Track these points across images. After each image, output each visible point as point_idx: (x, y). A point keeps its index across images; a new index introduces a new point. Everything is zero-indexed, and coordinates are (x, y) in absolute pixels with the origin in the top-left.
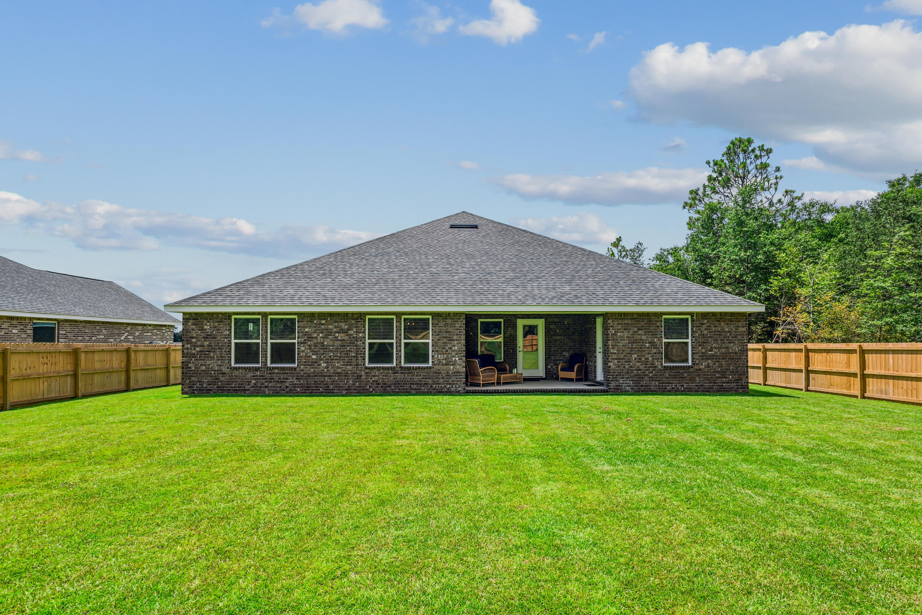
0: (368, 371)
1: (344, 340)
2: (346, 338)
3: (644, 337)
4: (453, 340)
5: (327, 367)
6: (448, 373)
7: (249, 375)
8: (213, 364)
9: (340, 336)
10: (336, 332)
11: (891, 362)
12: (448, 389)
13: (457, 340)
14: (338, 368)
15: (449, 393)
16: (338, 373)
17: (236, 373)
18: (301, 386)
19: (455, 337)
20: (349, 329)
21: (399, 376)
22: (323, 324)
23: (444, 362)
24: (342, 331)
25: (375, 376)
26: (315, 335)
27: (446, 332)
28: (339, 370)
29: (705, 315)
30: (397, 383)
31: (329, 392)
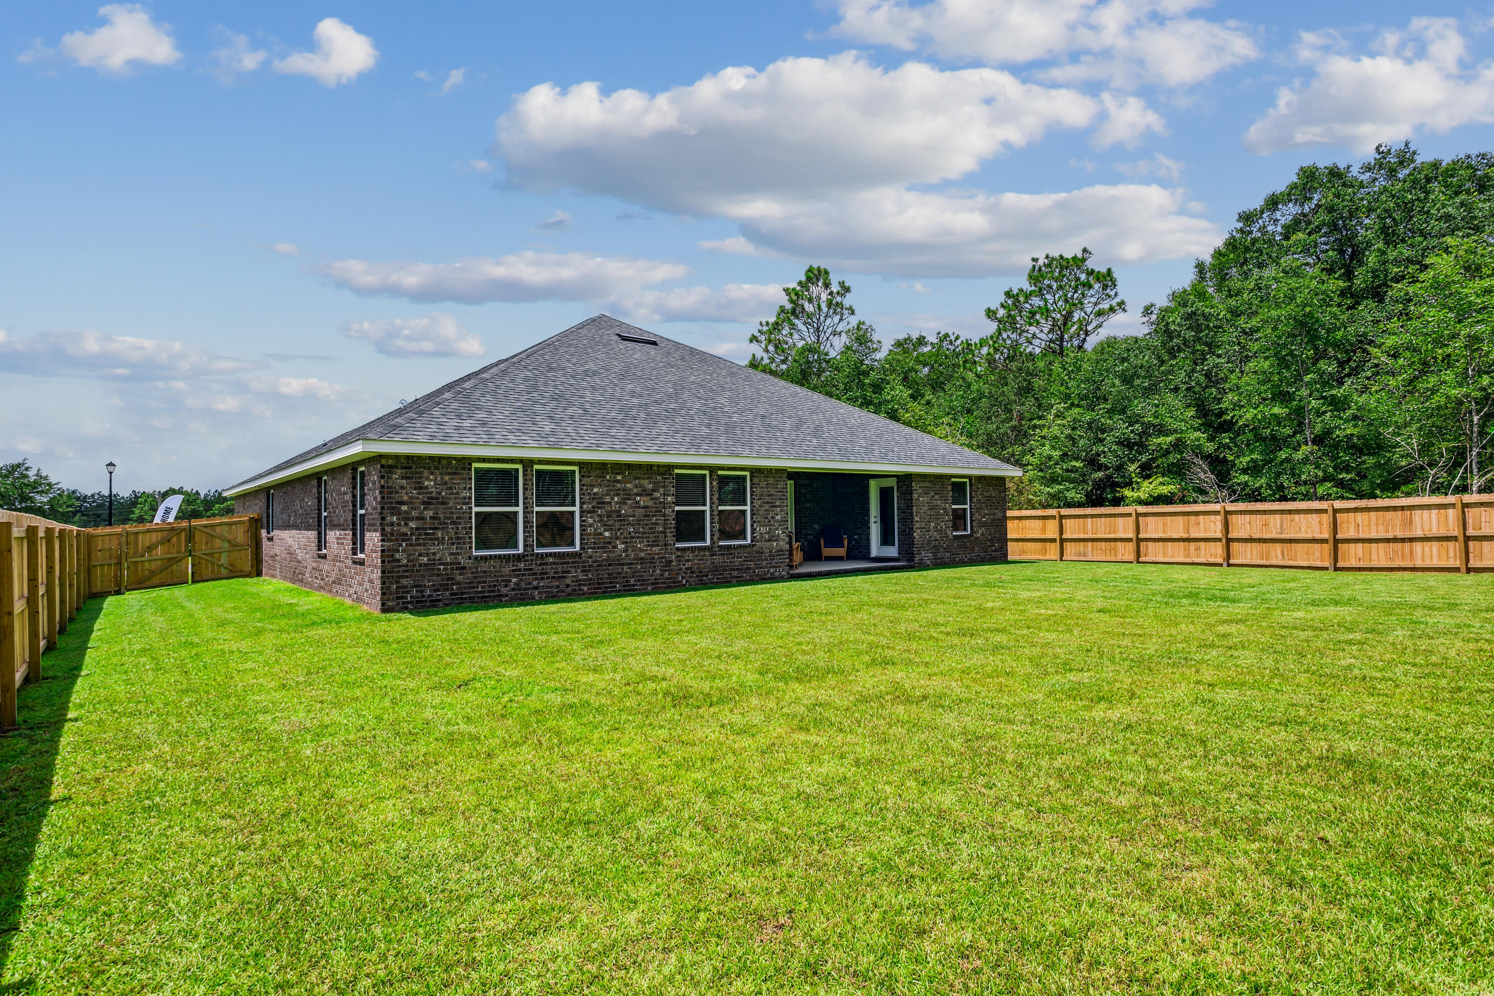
0: (679, 553)
1: (647, 507)
2: (651, 503)
3: (939, 503)
4: (776, 507)
5: (625, 551)
6: (771, 551)
7: (507, 570)
8: (443, 552)
9: (643, 501)
10: (637, 495)
11: (1090, 525)
12: (772, 574)
13: (779, 506)
14: (641, 550)
15: (773, 579)
16: (642, 559)
17: (484, 566)
18: (589, 582)
19: (778, 503)
20: (654, 490)
21: (718, 559)
22: (618, 481)
23: (767, 536)
24: (645, 493)
25: (688, 561)
26: (608, 499)
27: (769, 495)
28: (642, 555)
29: (981, 479)
30: (715, 570)
31: (629, 590)
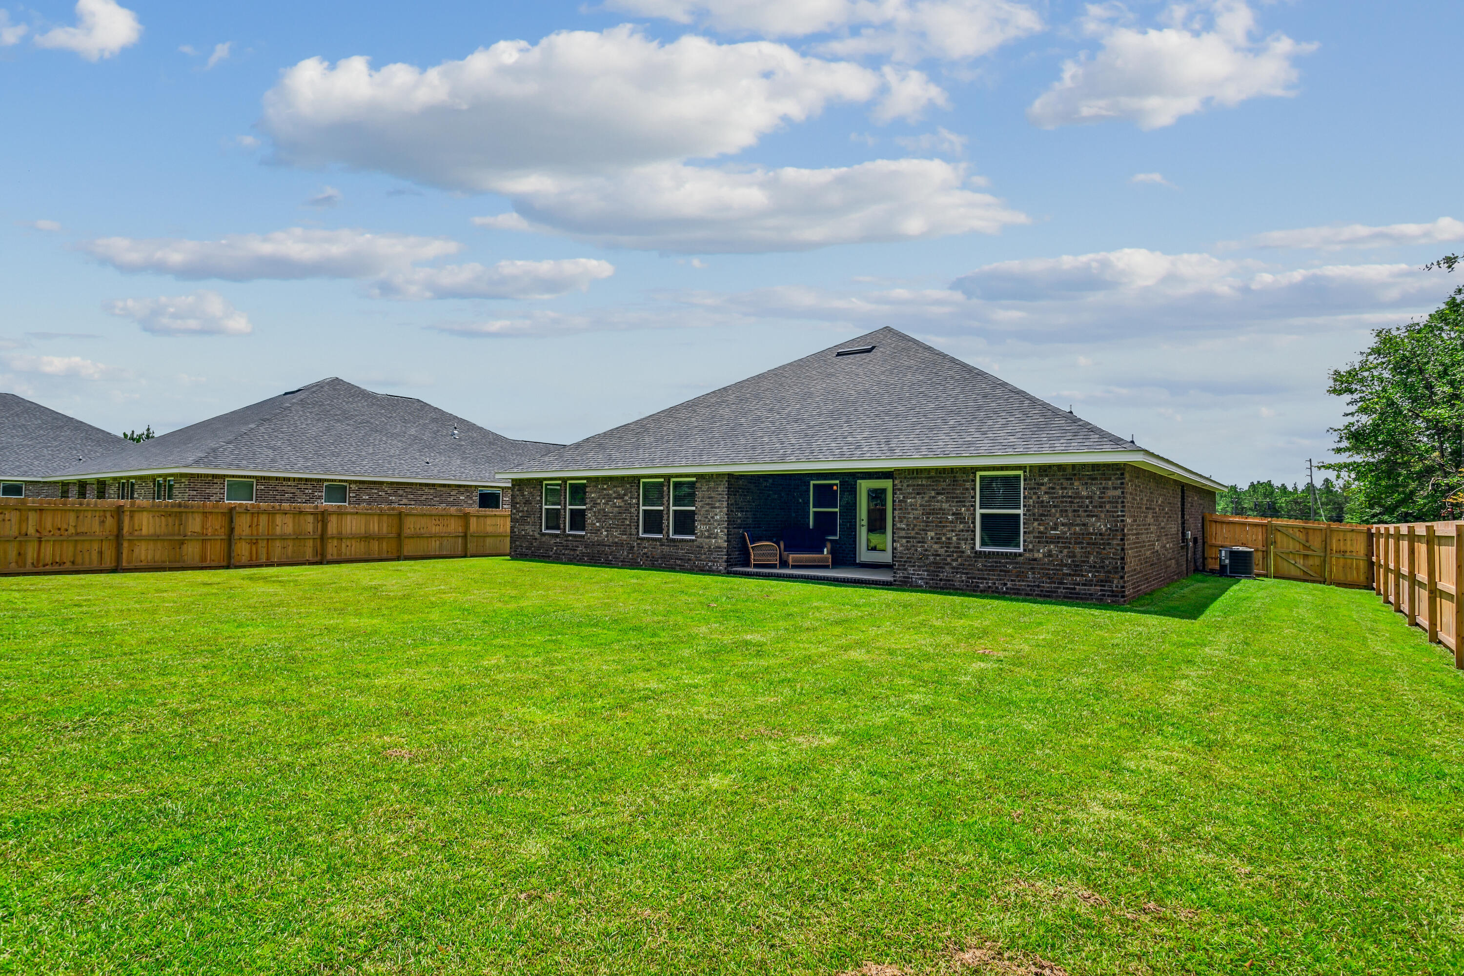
0: (639, 541)
1: (620, 507)
2: (622, 504)
3: (945, 506)
4: (715, 508)
5: (607, 536)
6: (710, 547)
7: (553, 541)
8: (529, 529)
9: (618, 502)
10: (615, 498)
12: (710, 567)
13: (719, 507)
14: (616, 537)
15: (710, 572)
16: (616, 543)
17: (544, 539)
18: (588, 555)
19: (717, 504)
20: (625, 495)
21: (666, 549)
22: (605, 489)
23: (706, 534)
24: (620, 497)
25: (645, 548)
26: (599, 501)
27: (709, 498)
28: (616, 540)
30: (664, 557)
31: (608, 564)
